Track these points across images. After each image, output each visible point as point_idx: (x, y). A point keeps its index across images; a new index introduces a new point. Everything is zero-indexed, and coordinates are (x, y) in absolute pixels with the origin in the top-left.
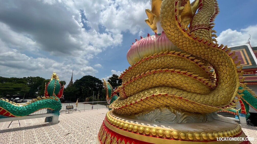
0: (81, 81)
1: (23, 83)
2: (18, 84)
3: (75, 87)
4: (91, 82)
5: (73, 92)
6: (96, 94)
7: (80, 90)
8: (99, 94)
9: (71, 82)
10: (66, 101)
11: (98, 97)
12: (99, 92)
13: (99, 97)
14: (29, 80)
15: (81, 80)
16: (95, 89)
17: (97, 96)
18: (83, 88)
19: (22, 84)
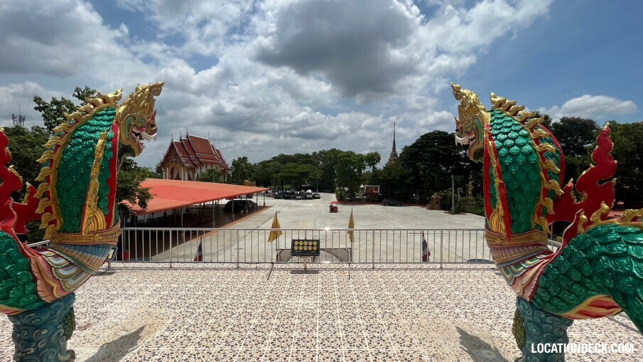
0: (416, 150)
1: (311, 162)
2: (304, 165)
3: (403, 165)
4: (444, 150)
5: (398, 178)
6: (463, 184)
7: (416, 171)
8: (470, 182)
9: (394, 154)
10: (385, 200)
11: (470, 193)
12: (470, 178)
13: (473, 191)
14: (321, 156)
15: (414, 145)
16: (459, 170)
17: (465, 189)
18: (422, 167)
19: (309, 165)
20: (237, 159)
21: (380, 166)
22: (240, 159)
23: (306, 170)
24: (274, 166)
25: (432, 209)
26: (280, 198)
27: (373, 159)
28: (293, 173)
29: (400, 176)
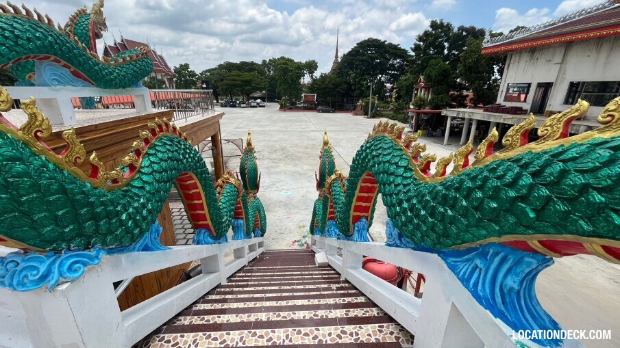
5: (330, 86)
8: (394, 90)
10: (319, 108)
11: (394, 100)
14: (271, 64)
15: (349, 54)
18: (353, 75)
19: (253, 73)
20: (178, 66)
21: (317, 74)
22: (181, 65)
23: (248, 78)
24: (218, 74)
25: (356, 114)
26: (226, 106)
27: (312, 67)
28: (236, 81)
29: (333, 84)
